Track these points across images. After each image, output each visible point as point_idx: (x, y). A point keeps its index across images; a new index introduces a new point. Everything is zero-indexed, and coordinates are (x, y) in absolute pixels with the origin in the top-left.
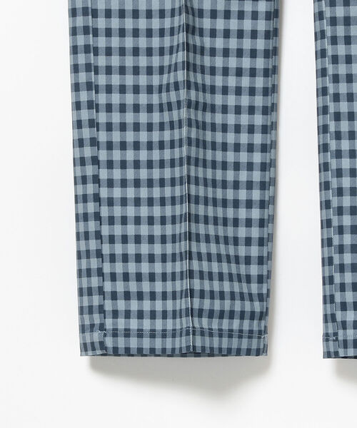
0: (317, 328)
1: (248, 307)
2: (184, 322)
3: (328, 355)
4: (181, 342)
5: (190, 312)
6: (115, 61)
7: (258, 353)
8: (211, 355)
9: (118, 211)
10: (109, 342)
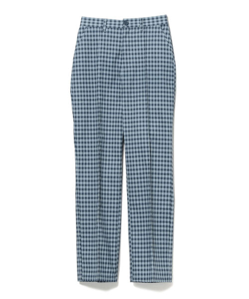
0: (129, 275)
1: (112, 270)
2: (98, 274)
3: (131, 281)
4: (97, 278)
5: (99, 271)
6: (84, 213)
7: (115, 281)
8: (104, 282)
9: (85, 248)
10: (83, 278)
